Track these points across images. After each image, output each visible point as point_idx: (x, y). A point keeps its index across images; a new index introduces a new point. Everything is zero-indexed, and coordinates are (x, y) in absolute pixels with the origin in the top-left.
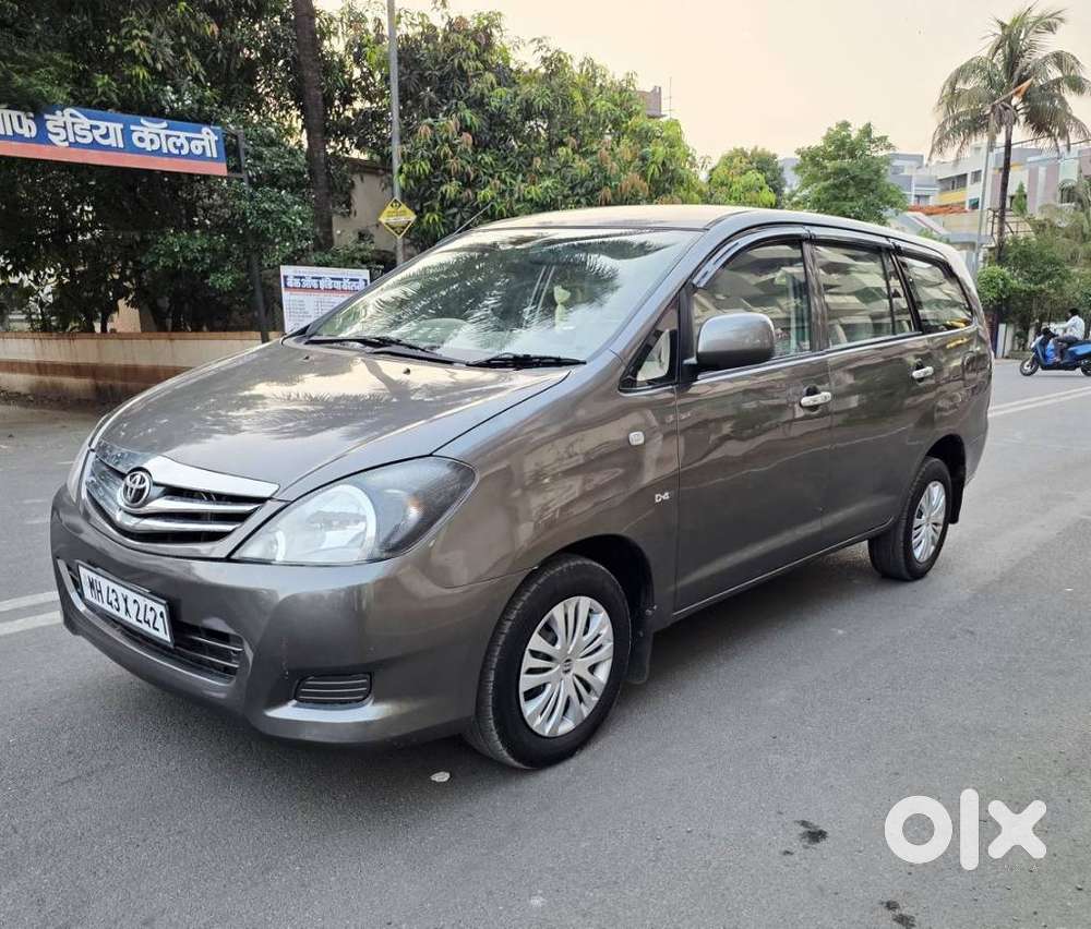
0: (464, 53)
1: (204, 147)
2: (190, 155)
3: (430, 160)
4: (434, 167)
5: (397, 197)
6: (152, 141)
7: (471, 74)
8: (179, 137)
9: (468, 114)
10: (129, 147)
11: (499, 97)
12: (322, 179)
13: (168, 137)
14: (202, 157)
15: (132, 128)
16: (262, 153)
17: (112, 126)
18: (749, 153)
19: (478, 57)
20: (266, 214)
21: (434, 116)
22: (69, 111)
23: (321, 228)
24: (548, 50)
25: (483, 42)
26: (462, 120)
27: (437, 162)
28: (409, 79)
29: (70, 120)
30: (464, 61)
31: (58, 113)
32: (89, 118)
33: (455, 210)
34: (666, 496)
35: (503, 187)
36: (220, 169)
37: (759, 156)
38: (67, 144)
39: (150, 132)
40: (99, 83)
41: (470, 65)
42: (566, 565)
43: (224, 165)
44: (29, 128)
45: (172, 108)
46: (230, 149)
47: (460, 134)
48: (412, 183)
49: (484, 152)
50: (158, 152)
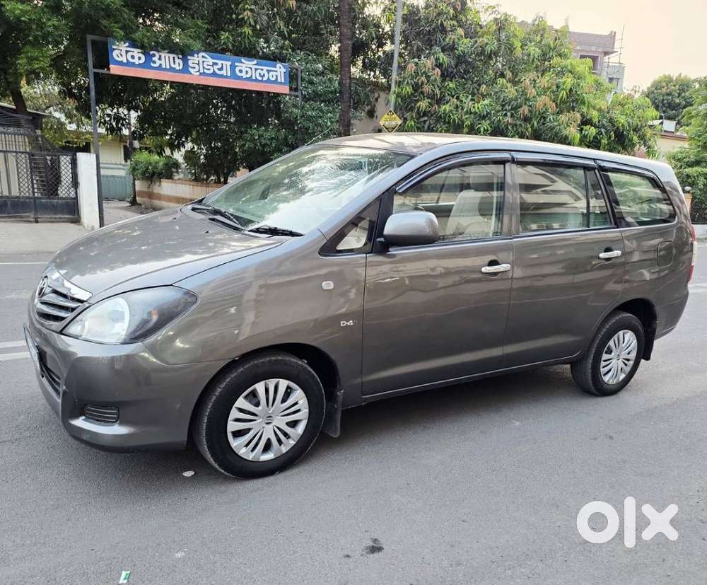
0: (445, 16)
1: (277, 76)
2: (268, 81)
3: (413, 86)
4: (415, 91)
5: (392, 109)
6: (247, 72)
7: (449, 29)
8: (262, 70)
9: (441, 56)
10: (234, 76)
11: (465, 45)
12: (346, 96)
13: (256, 69)
14: (275, 82)
15: (236, 64)
16: (312, 80)
17: (224, 63)
18: (675, 78)
19: (455, 18)
20: (309, 119)
21: (419, 57)
22: (201, 54)
23: (343, 127)
24: (499, 13)
25: (459, 8)
26: (437, 59)
27: (417, 87)
28: (411, 32)
29: (201, 60)
30: (445, 20)
31: (196, 55)
32: (213, 58)
33: (426, 118)
34: (351, 323)
35: (458, 103)
36: (285, 89)
37: (682, 80)
38: (199, 73)
39: (247, 66)
40: (222, 37)
41: (448, 24)
42: (268, 359)
43: (288, 87)
44: (178, 65)
45: (263, 52)
46: (292, 77)
47: (433, 69)
48: (400, 100)
49: (451, 81)
50: (250, 79)
